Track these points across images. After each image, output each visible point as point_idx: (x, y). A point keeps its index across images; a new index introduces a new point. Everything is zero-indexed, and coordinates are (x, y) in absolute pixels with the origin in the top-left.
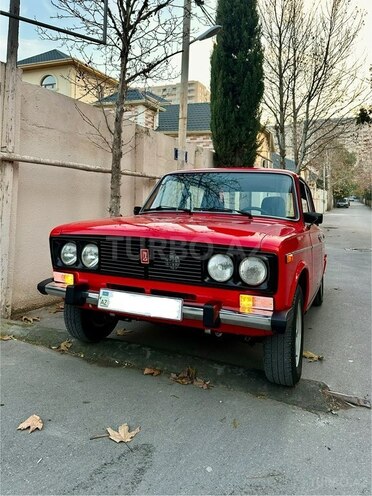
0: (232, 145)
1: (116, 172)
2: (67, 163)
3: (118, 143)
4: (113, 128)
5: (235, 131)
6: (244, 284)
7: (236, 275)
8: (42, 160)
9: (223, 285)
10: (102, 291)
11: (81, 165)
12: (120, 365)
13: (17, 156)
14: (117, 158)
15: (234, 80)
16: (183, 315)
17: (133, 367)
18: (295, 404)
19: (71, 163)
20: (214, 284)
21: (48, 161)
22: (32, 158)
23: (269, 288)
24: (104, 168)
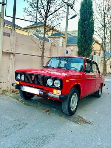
0: (83, 49)
1: (43, 56)
2: (28, 54)
3: (43, 49)
4: (42, 45)
5: (84, 45)
6: (55, 87)
7: (53, 85)
8: (21, 53)
9: (50, 87)
10: (23, 86)
11: (32, 54)
12: (31, 106)
13: (14, 52)
14: (43, 53)
15: (84, 30)
16: (40, 93)
17: (35, 107)
18: (70, 120)
19: (29, 54)
20: (48, 86)
21: (23, 53)
22: (18, 53)
23: (61, 88)
24: (39, 55)
